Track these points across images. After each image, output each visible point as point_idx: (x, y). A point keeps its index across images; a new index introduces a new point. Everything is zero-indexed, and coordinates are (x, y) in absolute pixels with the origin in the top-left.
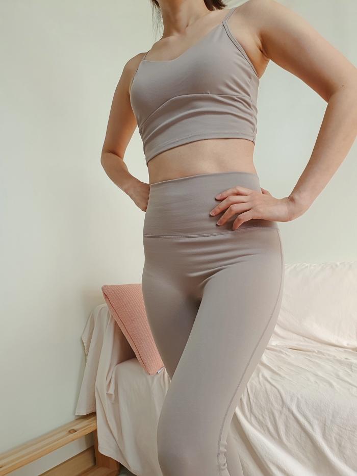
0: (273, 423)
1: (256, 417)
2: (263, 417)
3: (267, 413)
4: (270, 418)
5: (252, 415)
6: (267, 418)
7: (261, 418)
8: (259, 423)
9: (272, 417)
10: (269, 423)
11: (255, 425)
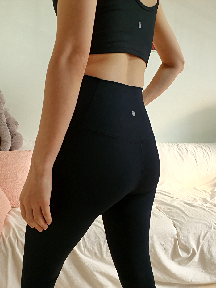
0: (99, 249)
1: (88, 250)
2: (93, 247)
3: (96, 245)
4: (97, 247)
5: (86, 249)
6: (96, 248)
7: (92, 249)
8: (90, 252)
9: (99, 246)
10: (97, 250)
11: (87, 254)
